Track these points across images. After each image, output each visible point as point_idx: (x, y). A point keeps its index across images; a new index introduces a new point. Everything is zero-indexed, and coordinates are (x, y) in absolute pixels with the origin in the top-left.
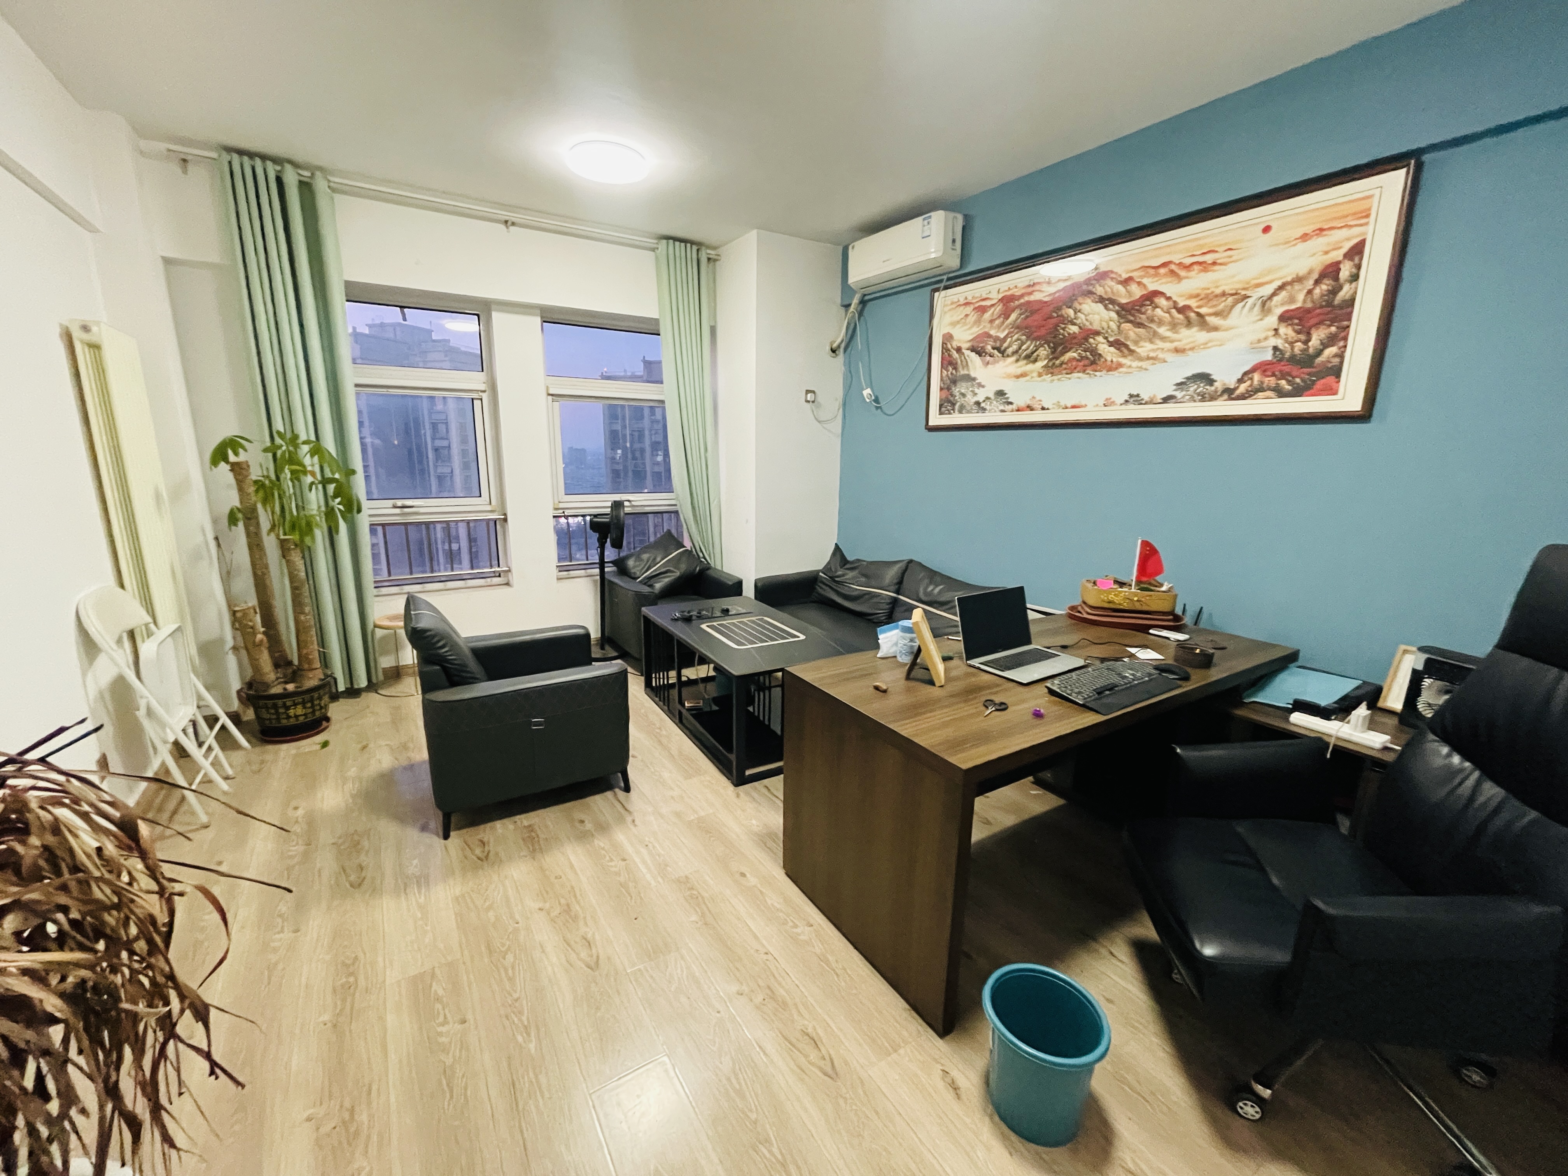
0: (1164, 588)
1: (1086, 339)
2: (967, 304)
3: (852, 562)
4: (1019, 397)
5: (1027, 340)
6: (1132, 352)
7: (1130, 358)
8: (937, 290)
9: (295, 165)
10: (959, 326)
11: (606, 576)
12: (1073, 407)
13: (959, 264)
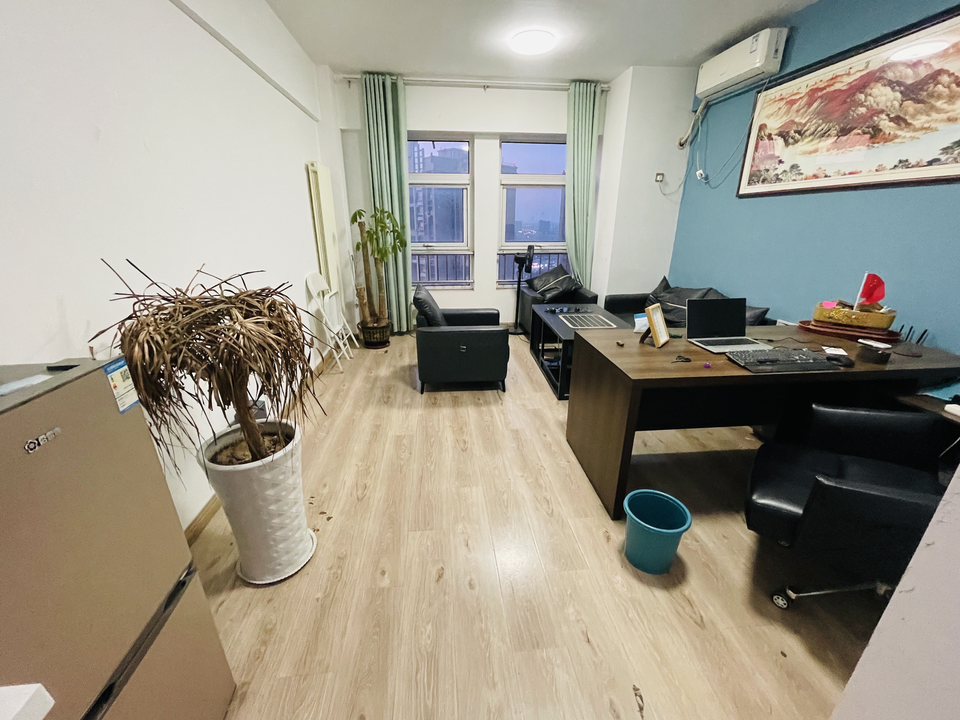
0: (882, 311)
1: (871, 117)
2: (782, 99)
3: (674, 288)
4: (807, 169)
5: (822, 123)
6: (908, 124)
7: (905, 130)
8: (759, 92)
9: (391, 74)
10: (772, 117)
11: (521, 289)
12: (850, 174)
13: (779, 69)
